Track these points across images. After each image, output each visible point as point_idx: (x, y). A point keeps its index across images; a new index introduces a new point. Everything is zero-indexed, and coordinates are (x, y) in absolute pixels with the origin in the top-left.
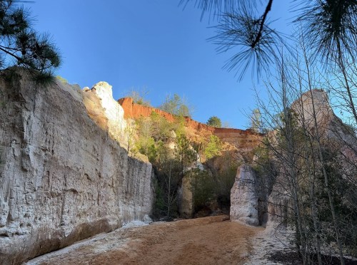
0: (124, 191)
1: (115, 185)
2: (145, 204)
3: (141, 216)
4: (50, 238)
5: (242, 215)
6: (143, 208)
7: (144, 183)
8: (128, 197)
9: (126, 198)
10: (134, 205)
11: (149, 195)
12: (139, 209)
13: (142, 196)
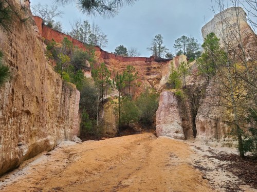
0: (58, 116)
1: (50, 110)
2: (74, 127)
3: (70, 137)
4: (12, 158)
5: (169, 132)
6: (72, 130)
7: (73, 109)
8: (60, 121)
9: (58, 122)
10: (64, 128)
11: (77, 120)
12: (69, 131)
13: (71, 120)
